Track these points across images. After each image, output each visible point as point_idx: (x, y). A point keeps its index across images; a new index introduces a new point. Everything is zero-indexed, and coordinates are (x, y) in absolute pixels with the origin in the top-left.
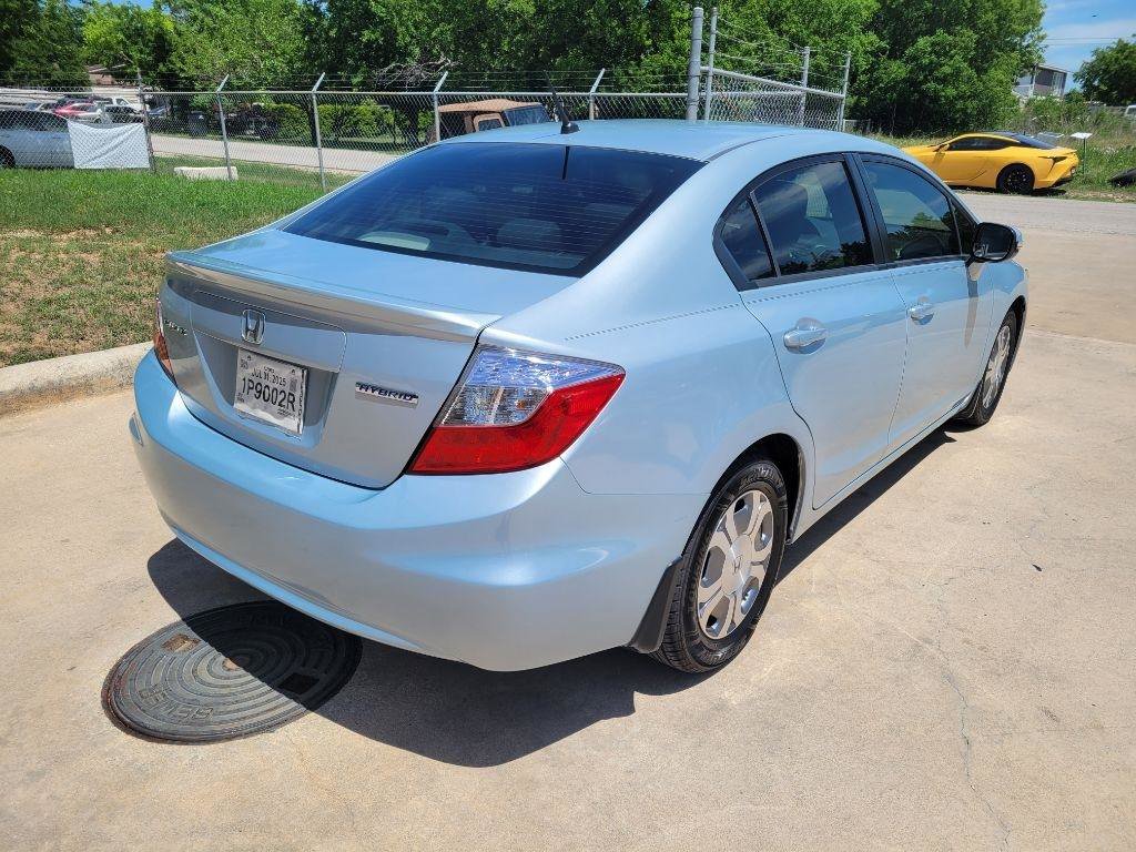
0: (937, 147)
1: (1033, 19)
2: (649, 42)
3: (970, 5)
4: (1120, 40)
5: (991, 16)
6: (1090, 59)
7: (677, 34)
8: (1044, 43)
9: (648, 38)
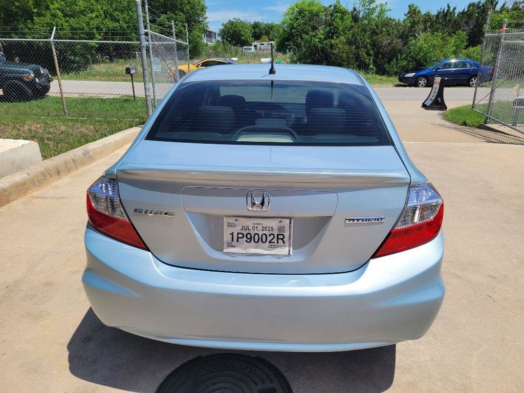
0: (196, 65)
1: (203, 9)
2: (35, 10)
3: (180, 2)
4: (229, 20)
5: (188, 7)
6: (222, 27)
7: (51, 6)
8: (207, 21)
9: (34, 8)
